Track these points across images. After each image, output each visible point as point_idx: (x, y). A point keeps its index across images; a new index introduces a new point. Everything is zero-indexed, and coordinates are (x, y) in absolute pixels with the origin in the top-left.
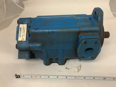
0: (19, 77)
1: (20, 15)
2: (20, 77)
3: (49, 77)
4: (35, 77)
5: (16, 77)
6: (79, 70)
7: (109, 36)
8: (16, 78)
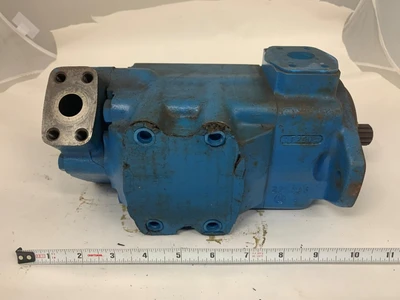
0: (29, 257)
1: (39, 74)
2: (33, 260)
3: (145, 255)
4: (93, 258)
5: (21, 258)
6: (260, 242)
7: (371, 138)
8: (20, 262)
